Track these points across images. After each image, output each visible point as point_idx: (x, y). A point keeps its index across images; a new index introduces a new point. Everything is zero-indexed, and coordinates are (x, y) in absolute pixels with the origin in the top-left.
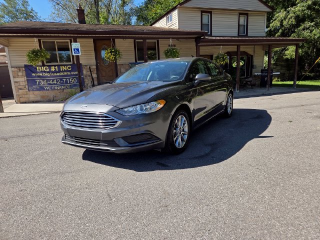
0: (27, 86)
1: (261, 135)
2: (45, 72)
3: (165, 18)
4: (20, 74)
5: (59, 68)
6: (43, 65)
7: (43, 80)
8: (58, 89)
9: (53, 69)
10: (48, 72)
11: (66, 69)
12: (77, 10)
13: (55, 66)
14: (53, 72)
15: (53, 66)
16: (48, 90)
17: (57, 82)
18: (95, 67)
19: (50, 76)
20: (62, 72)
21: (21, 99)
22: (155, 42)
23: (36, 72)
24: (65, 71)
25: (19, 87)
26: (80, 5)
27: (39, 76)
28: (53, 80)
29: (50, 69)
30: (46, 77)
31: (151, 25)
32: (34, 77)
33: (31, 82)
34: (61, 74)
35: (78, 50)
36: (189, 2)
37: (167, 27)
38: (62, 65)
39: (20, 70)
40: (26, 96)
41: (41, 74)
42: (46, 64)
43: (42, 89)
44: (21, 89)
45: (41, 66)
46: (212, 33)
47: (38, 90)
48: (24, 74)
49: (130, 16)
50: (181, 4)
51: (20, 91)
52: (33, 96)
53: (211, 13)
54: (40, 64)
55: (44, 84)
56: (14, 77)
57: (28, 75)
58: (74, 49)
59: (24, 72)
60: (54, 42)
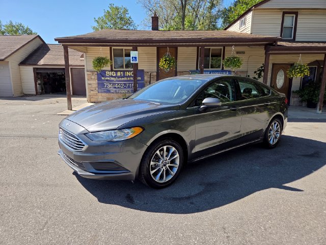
0: (97, 88)
1: (287, 185)
2: (112, 76)
3: (239, 22)
4: (93, 77)
5: (124, 74)
6: (112, 70)
7: (110, 84)
8: (121, 93)
9: (119, 74)
10: (114, 77)
11: (129, 75)
12: (152, 17)
13: (121, 71)
14: (119, 77)
15: (119, 71)
16: (113, 93)
17: (121, 86)
18: (155, 74)
19: (116, 81)
20: (127, 77)
21: (92, 99)
22: (221, 49)
23: (106, 77)
24: (129, 76)
25: (91, 89)
26: (155, 13)
27: (107, 80)
28: (118, 84)
29: (116, 74)
30: (113, 81)
31: (226, 29)
32: (104, 80)
33: (101, 85)
34: (125, 79)
35: (135, 58)
36: (269, 3)
37: (239, 32)
38: (127, 71)
39: (93, 74)
40: (95, 97)
41: (109, 78)
42: (114, 69)
43: (108, 91)
44: (92, 90)
45: (109, 71)
46: (296, 38)
47: (105, 92)
48: (96, 78)
49: (216, 18)
50: (256, 6)
51: (92, 92)
52: (101, 97)
53: (296, 14)
54: (109, 68)
55: (110, 88)
56: (88, 80)
57: (99, 79)
58: (133, 57)
59: (96, 75)
60: (123, 49)
